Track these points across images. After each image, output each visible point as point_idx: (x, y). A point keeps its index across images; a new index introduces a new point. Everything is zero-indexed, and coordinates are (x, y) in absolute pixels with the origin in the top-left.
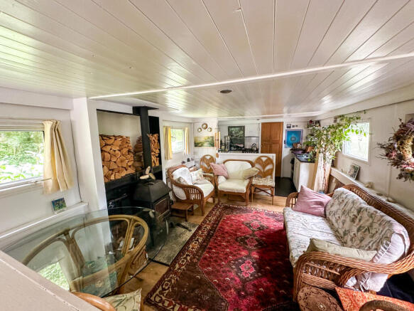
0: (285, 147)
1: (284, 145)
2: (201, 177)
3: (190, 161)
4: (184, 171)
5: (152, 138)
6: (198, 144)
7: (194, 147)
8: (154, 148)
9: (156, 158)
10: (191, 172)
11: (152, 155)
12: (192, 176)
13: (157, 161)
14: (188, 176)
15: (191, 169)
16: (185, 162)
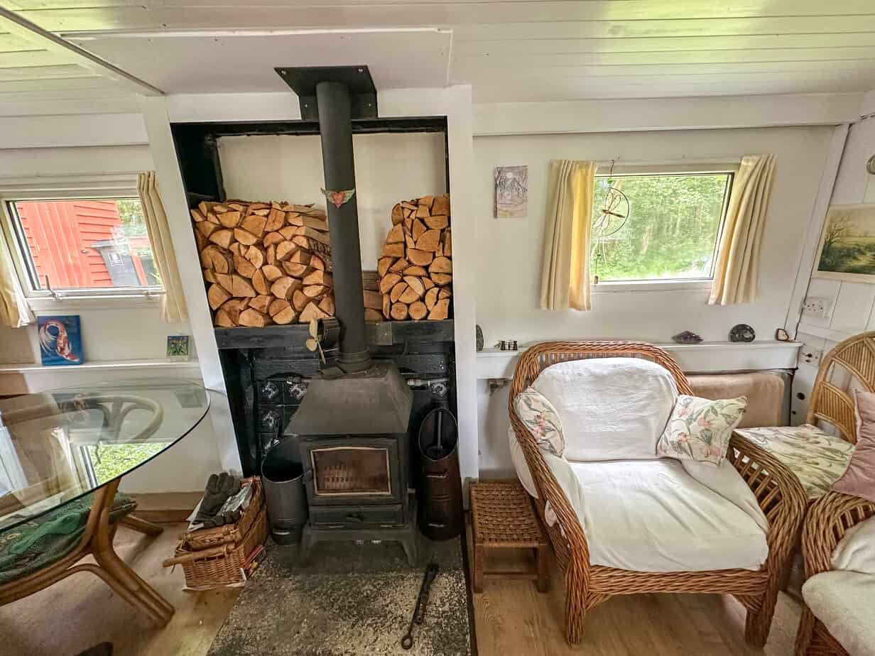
2: (708, 441)
3: (750, 340)
4: (630, 374)
5: (412, 211)
6: (850, 253)
7: (817, 273)
8: (415, 249)
9: (436, 290)
10: (683, 398)
11: (411, 277)
12: (675, 416)
13: (438, 299)
14: (644, 408)
15: (692, 380)
16: (702, 337)
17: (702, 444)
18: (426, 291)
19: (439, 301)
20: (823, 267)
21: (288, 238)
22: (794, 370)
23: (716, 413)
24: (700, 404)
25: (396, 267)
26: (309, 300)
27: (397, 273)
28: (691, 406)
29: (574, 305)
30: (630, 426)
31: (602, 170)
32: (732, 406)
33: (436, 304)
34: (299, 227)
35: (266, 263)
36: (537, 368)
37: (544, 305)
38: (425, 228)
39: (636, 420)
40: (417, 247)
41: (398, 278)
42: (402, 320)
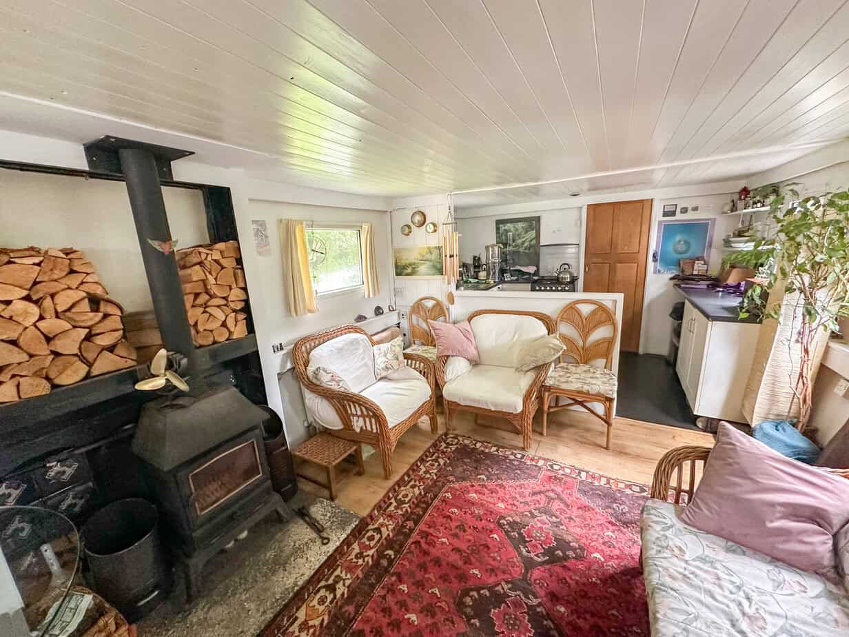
0: (657, 272)
1: (651, 265)
2: (397, 359)
3: (382, 313)
4: (351, 343)
5: (208, 254)
6: (405, 267)
7: (396, 277)
8: (216, 284)
9: (233, 314)
10: (375, 347)
11: (212, 308)
12: (377, 357)
13: (236, 322)
14: (363, 359)
15: (375, 338)
16: (366, 316)
17: (395, 361)
18: (227, 316)
19: (238, 323)
20: (397, 274)
21: (74, 287)
22: (399, 324)
23: (394, 346)
24: (384, 346)
25: (198, 301)
26: (104, 349)
27: (201, 306)
28: (381, 348)
29: (310, 311)
30: (361, 370)
31: (308, 226)
32: (399, 340)
33: (236, 325)
34: (88, 274)
35: (41, 318)
36: (305, 355)
37: (294, 313)
38: (220, 268)
39: (361, 367)
40: (218, 283)
41: (202, 310)
42: (210, 345)
